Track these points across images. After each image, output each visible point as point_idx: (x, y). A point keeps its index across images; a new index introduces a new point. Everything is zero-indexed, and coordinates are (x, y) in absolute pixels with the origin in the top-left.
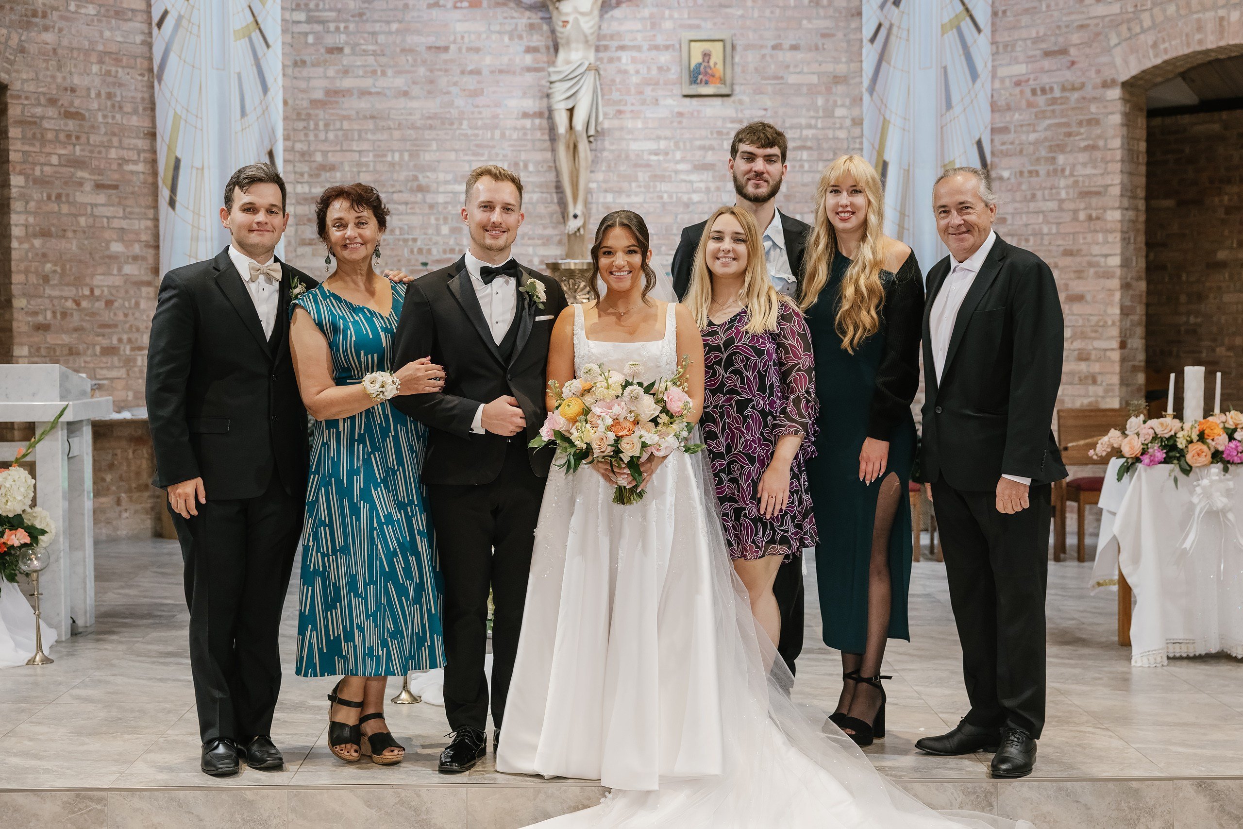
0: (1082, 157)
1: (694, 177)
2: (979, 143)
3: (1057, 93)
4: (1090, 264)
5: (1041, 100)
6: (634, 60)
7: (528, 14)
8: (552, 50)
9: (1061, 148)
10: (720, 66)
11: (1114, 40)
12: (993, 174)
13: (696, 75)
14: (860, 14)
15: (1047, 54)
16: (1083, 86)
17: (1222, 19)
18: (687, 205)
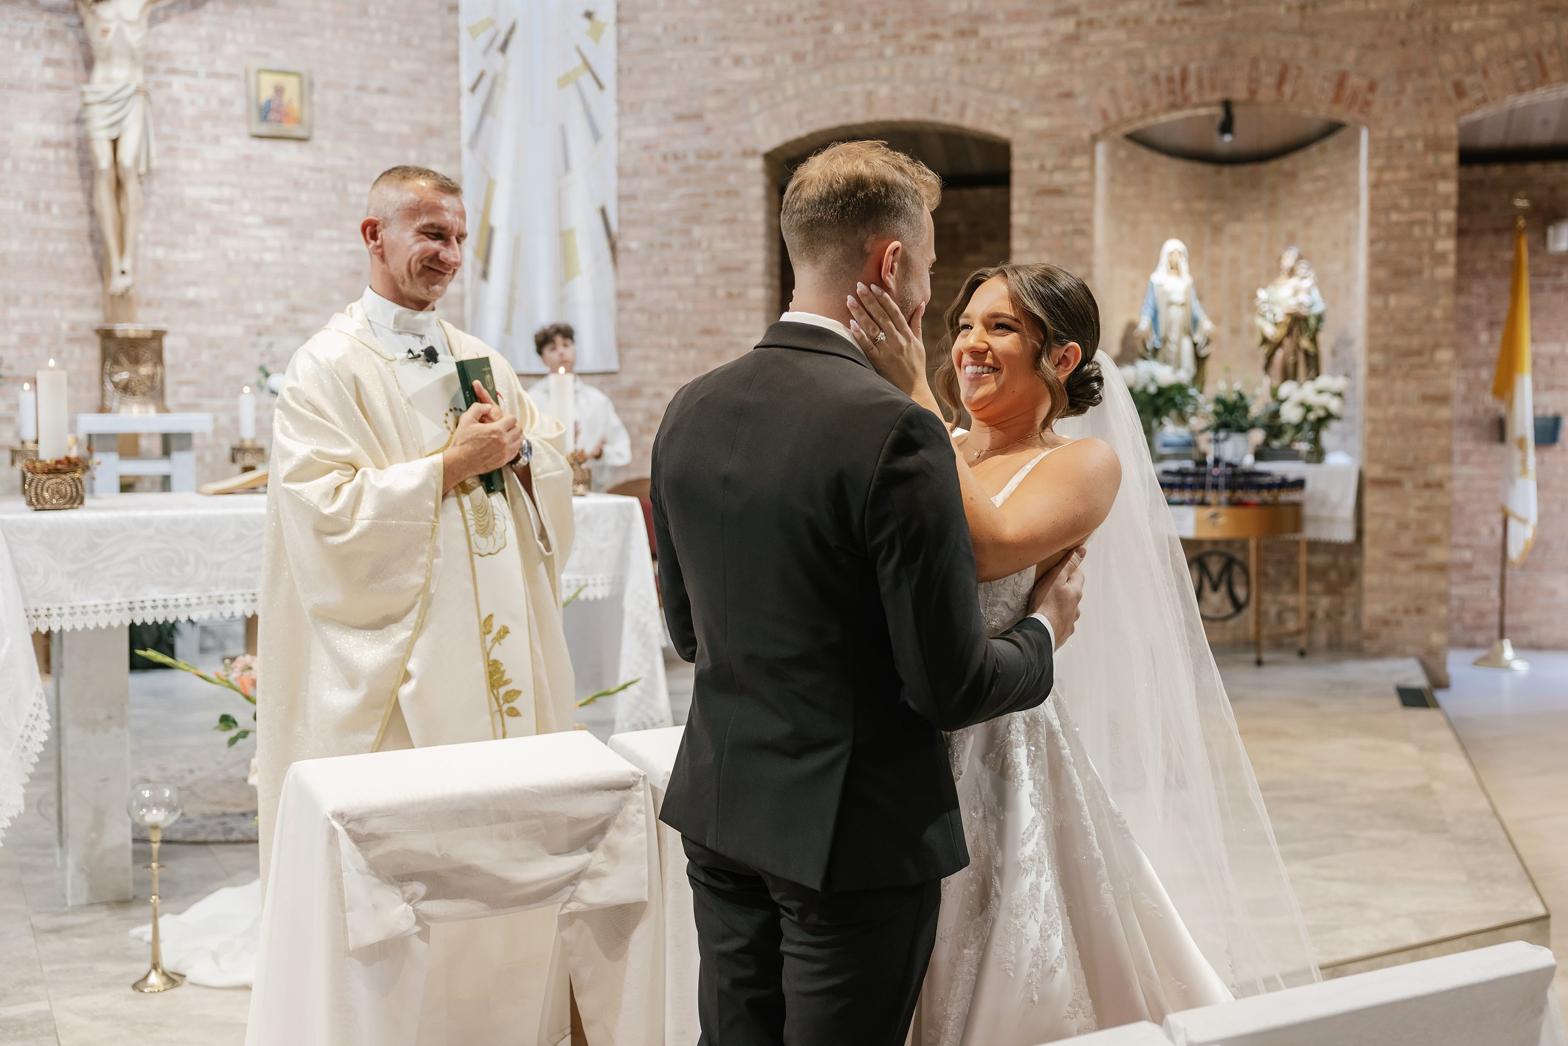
0: (721, 230)
1: (266, 233)
2: (603, 212)
3: (692, 160)
4: (732, 344)
5: (673, 167)
6: (188, 88)
7: (46, 17)
8: (81, 66)
9: (696, 219)
10: (295, 104)
11: (754, 107)
12: (620, 245)
13: (265, 112)
14: (456, 59)
15: (680, 118)
16: (719, 155)
17: (870, 94)
18: (258, 266)
